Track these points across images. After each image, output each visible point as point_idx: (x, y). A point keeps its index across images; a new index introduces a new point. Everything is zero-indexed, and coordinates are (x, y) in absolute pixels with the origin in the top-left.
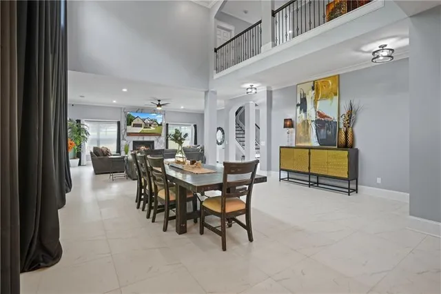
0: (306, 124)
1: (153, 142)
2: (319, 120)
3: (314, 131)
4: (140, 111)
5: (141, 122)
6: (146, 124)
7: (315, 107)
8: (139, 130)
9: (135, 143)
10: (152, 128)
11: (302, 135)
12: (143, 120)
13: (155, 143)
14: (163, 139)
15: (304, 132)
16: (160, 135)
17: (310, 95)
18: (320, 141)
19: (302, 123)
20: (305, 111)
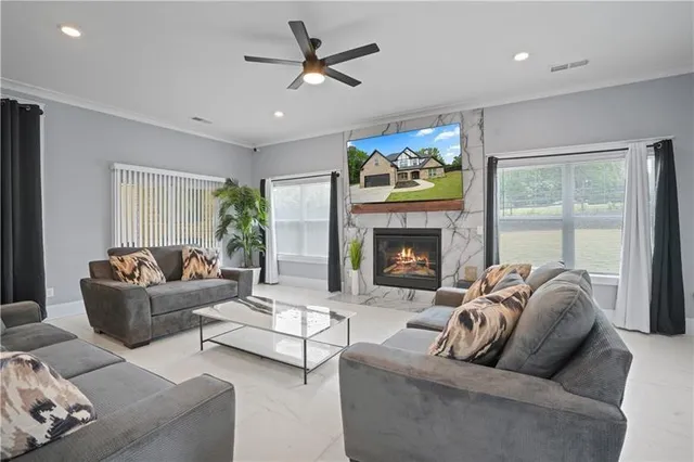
1: (437, 233)
4: (393, 129)
5: (384, 168)
6: (401, 173)
8: (382, 194)
9: (380, 234)
10: (424, 185)
12: (392, 160)
13: (446, 236)
14: (474, 222)
16: (460, 208)
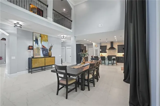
0: (38, 48)
2: (43, 48)
3: (42, 51)
7: (41, 43)
11: (37, 53)
15: (38, 52)
17: (39, 39)
18: (44, 55)
19: (37, 48)
20: (38, 44)
